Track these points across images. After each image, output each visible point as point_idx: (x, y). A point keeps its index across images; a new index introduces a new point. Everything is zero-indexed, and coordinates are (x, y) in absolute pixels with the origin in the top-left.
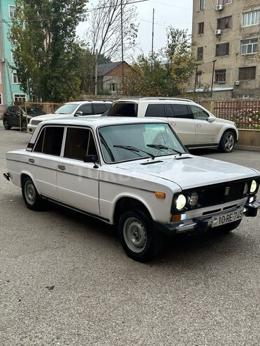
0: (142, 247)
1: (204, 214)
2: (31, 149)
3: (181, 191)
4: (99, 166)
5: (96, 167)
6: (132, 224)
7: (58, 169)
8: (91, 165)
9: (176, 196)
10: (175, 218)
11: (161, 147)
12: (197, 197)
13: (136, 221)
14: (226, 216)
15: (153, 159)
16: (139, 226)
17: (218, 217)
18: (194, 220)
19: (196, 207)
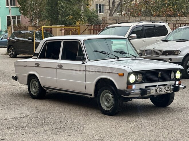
0: (111, 107)
1: (146, 87)
2: (36, 57)
3: (132, 72)
4: (85, 62)
5: (83, 63)
6: (106, 94)
7: (57, 67)
8: (80, 63)
9: (129, 74)
10: (129, 87)
11: (123, 53)
12: (142, 77)
13: (108, 92)
14: (159, 88)
15: (118, 59)
16: (110, 95)
17: (154, 89)
18: (140, 89)
19: (141, 83)
